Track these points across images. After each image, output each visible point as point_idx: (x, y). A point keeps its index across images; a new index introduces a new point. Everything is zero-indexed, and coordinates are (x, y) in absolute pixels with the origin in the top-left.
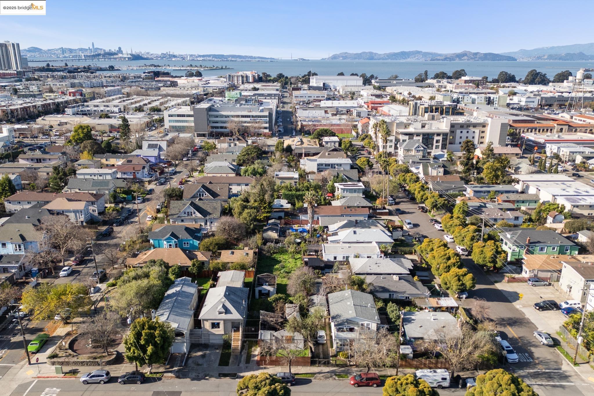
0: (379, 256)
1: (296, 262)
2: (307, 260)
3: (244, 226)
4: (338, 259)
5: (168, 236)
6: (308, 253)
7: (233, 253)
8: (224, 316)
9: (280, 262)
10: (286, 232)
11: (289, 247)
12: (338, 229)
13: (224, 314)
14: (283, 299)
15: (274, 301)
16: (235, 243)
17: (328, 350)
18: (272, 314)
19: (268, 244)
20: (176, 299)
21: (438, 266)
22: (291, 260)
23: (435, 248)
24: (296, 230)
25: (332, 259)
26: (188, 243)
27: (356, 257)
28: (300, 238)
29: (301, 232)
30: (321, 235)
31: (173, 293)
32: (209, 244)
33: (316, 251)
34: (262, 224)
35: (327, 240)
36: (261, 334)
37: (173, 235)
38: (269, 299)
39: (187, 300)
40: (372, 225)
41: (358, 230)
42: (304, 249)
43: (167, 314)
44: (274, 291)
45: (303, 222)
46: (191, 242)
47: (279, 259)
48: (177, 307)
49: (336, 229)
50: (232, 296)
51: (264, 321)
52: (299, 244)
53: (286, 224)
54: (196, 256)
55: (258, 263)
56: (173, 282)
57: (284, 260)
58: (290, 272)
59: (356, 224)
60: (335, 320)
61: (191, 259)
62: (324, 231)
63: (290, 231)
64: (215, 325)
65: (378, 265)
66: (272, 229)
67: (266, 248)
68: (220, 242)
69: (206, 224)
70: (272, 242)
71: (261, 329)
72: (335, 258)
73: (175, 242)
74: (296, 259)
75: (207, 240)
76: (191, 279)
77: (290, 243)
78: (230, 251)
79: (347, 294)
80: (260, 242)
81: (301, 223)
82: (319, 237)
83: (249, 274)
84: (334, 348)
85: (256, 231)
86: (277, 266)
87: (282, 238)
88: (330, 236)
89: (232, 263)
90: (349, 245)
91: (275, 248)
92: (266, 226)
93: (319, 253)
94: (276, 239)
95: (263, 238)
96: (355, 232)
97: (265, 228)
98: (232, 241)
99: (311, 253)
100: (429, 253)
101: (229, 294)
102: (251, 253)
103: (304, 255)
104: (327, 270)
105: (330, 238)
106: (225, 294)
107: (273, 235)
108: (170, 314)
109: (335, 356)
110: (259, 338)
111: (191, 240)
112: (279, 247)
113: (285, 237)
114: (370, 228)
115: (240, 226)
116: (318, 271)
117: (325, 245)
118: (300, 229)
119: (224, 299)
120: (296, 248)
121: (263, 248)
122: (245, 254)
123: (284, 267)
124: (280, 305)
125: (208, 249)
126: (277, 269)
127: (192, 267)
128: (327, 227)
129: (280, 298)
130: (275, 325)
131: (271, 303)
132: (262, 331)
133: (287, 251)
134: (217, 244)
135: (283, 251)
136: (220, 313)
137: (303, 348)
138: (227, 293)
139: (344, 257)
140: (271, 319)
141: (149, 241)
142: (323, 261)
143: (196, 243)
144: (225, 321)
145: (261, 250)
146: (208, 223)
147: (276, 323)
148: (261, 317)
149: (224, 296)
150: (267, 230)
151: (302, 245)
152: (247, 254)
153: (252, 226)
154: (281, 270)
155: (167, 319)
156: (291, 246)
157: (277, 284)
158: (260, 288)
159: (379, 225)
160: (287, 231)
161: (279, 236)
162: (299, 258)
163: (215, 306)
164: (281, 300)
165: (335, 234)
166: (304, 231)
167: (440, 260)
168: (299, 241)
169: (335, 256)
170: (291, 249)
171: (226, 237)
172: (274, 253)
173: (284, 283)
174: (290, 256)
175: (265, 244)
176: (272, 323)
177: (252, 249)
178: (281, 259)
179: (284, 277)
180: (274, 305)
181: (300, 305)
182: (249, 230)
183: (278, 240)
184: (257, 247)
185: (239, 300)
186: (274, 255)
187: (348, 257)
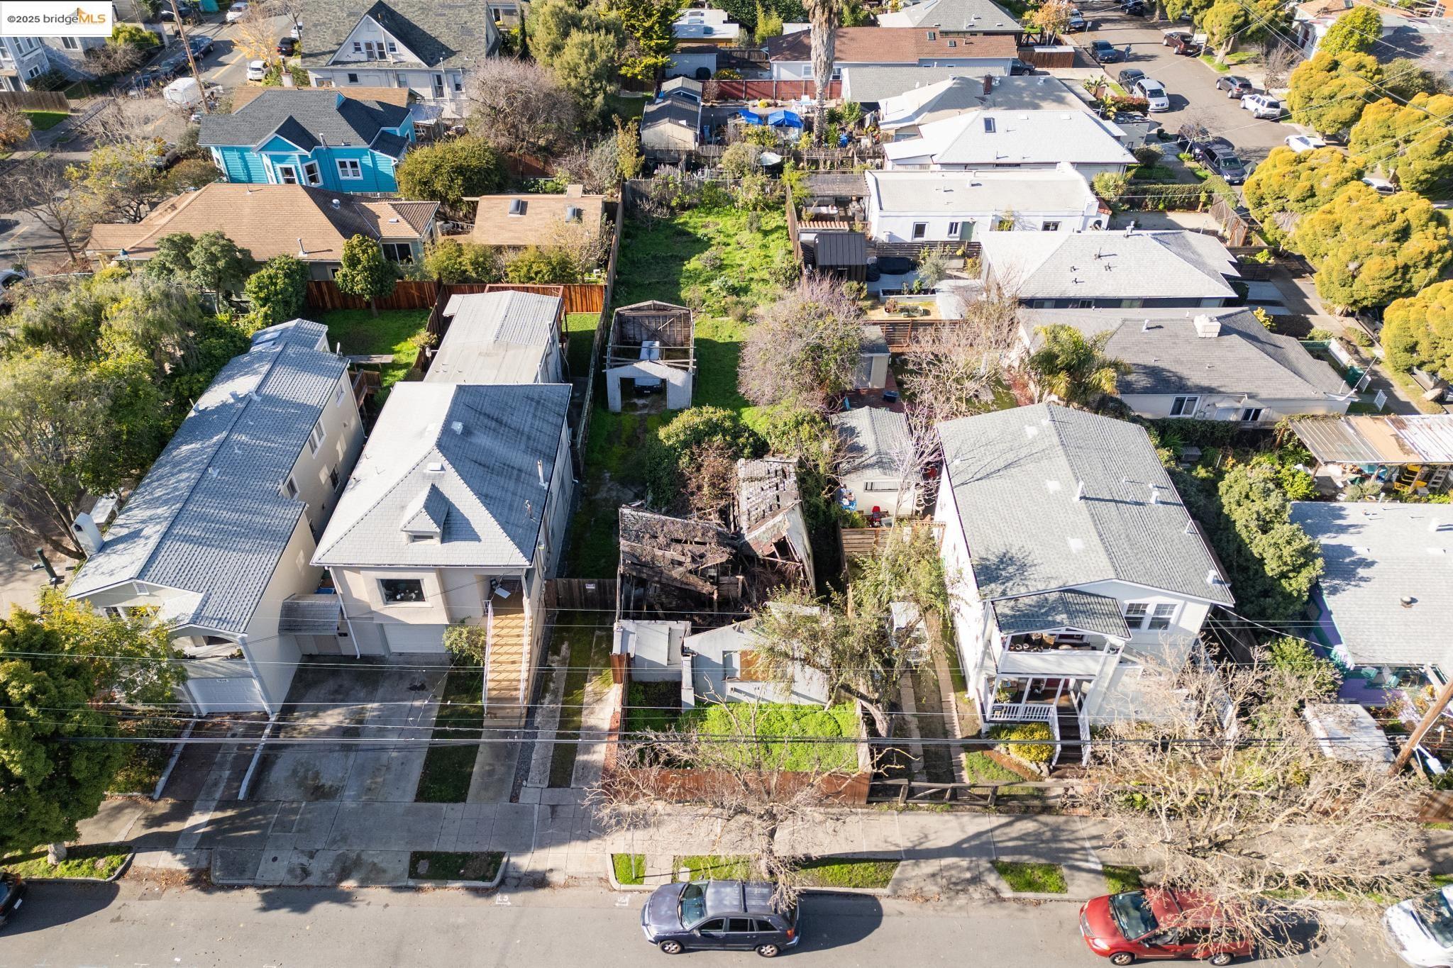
0: (1092, 221)
1: (765, 246)
2: (809, 238)
3: (569, 98)
4: (929, 236)
5: (271, 135)
6: (812, 210)
7: (522, 208)
8: (436, 552)
9: (701, 244)
10: (726, 124)
11: (737, 183)
12: (918, 113)
13: (436, 541)
14: (725, 432)
15: (686, 444)
16: (540, 165)
17: (941, 704)
18: (675, 525)
19: (663, 171)
20: (222, 444)
21: (1352, 266)
22: (745, 236)
23: (1324, 186)
24: (763, 119)
25: (907, 236)
26: (354, 165)
27: (1002, 224)
28: (777, 148)
29: (778, 125)
30: (850, 138)
31: (224, 407)
32: (428, 167)
33: (842, 202)
34: (640, 95)
35: (879, 155)
36: (625, 634)
37: (294, 131)
38: (662, 433)
39: (277, 443)
40: (1044, 99)
41: (1000, 115)
42: (797, 192)
43: (153, 532)
44: (685, 382)
45: (785, 90)
46: (367, 160)
47: (700, 232)
48: (212, 493)
49: (910, 112)
50: (483, 440)
51: (638, 563)
52: (776, 170)
53: (723, 96)
54: (374, 217)
55: (623, 248)
56: (241, 345)
57: (721, 238)
58: (745, 290)
59: (988, 92)
60: (997, 588)
61: (346, 230)
62: (861, 123)
63: (742, 121)
64: (400, 590)
65: (1105, 261)
66: (672, 114)
67: (651, 186)
68: (474, 163)
69: (439, 91)
70: (675, 164)
71: (626, 616)
72: (920, 230)
73: (303, 159)
74: (766, 233)
75: (422, 153)
76: (325, 328)
77: (741, 169)
78: (510, 200)
79: (1031, 432)
80: (628, 164)
81: (776, 92)
82: (844, 145)
83: (584, 295)
84: (972, 692)
85: (615, 117)
86: (694, 264)
87: (711, 150)
88: (887, 138)
89: (516, 248)
90: (968, 176)
91: (687, 188)
92: (651, 101)
93: (853, 207)
94: (689, 154)
95: (641, 150)
96: (989, 125)
97: (649, 108)
98: (528, 159)
99: (824, 210)
100: (1291, 205)
101: (467, 431)
102: (593, 207)
103: (800, 218)
104: (887, 281)
105: (892, 150)
106: (447, 429)
107: (679, 135)
108: (165, 536)
109: (981, 742)
110: (616, 649)
111: (363, 152)
112: (701, 183)
113: (723, 143)
114: (1036, 107)
115: (552, 100)
116: (855, 285)
117: (880, 175)
118: (777, 115)
119: (439, 461)
120: (763, 186)
121: (643, 188)
122: (569, 212)
123: (721, 267)
124: (712, 461)
125: (426, 189)
126: (695, 276)
127: (345, 270)
128: (874, 107)
129: (714, 428)
130: (693, 579)
131: (671, 454)
132: (629, 625)
133: (731, 201)
134: (459, 170)
135: (716, 201)
136: (417, 537)
137: (824, 698)
138: (458, 427)
139: (953, 228)
140: (673, 553)
141: (207, 156)
142: (871, 243)
143: (386, 163)
144: (443, 573)
145: (632, 196)
146: (447, 90)
147: (694, 572)
148: (624, 545)
149: (440, 445)
150: (655, 117)
151: (789, 175)
152: (578, 213)
153: (599, 100)
154: (710, 279)
155: (141, 574)
156: (746, 180)
157: (697, 341)
158: (625, 372)
159: (1071, 97)
160: (731, 122)
161: (702, 140)
162: (778, 228)
163: (392, 499)
164: (718, 439)
165: (908, 131)
166: (788, 122)
167: (1364, 242)
168: (773, 158)
169: (921, 220)
170: (749, 190)
171: (504, 141)
172: (684, 207)
173: (722, 337)
174: (743, 220)
175: (647, 170)
176: (677, 573)
177: (601, 192)
178: (711, 231)
179: (725, 311)
180: (684, 460)
181: (801, 464)
182: (590, 117)
183: (698, 156)
184: (621, 184)
185: (518, 457)
186: (684, 217)
187: (967, 227)
